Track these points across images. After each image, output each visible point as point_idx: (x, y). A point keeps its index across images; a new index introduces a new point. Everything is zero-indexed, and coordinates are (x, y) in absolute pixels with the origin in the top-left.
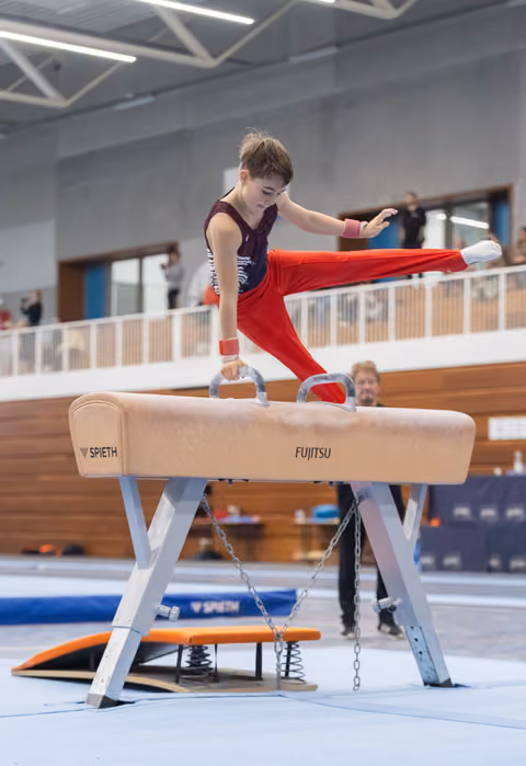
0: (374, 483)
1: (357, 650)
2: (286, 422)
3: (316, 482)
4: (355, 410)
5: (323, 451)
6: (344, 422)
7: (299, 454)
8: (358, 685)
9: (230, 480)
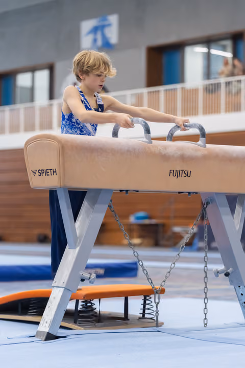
0: (216, 194)
1: (206, 301)
2: (163, 153)
3: (179, 193)
4: (205, 146)
5: (186, 172)
6: (199, 154)
7: (171, 174)
8: (206, 324)
9: (127, 191)
